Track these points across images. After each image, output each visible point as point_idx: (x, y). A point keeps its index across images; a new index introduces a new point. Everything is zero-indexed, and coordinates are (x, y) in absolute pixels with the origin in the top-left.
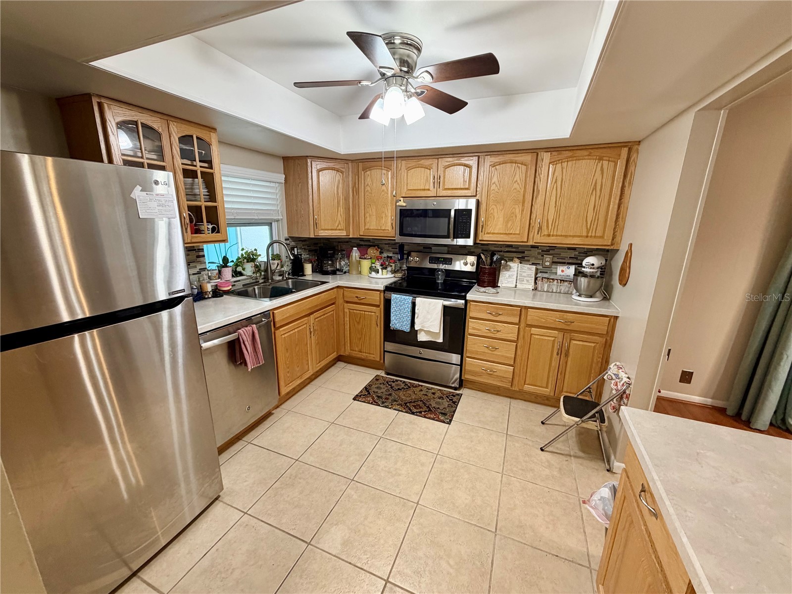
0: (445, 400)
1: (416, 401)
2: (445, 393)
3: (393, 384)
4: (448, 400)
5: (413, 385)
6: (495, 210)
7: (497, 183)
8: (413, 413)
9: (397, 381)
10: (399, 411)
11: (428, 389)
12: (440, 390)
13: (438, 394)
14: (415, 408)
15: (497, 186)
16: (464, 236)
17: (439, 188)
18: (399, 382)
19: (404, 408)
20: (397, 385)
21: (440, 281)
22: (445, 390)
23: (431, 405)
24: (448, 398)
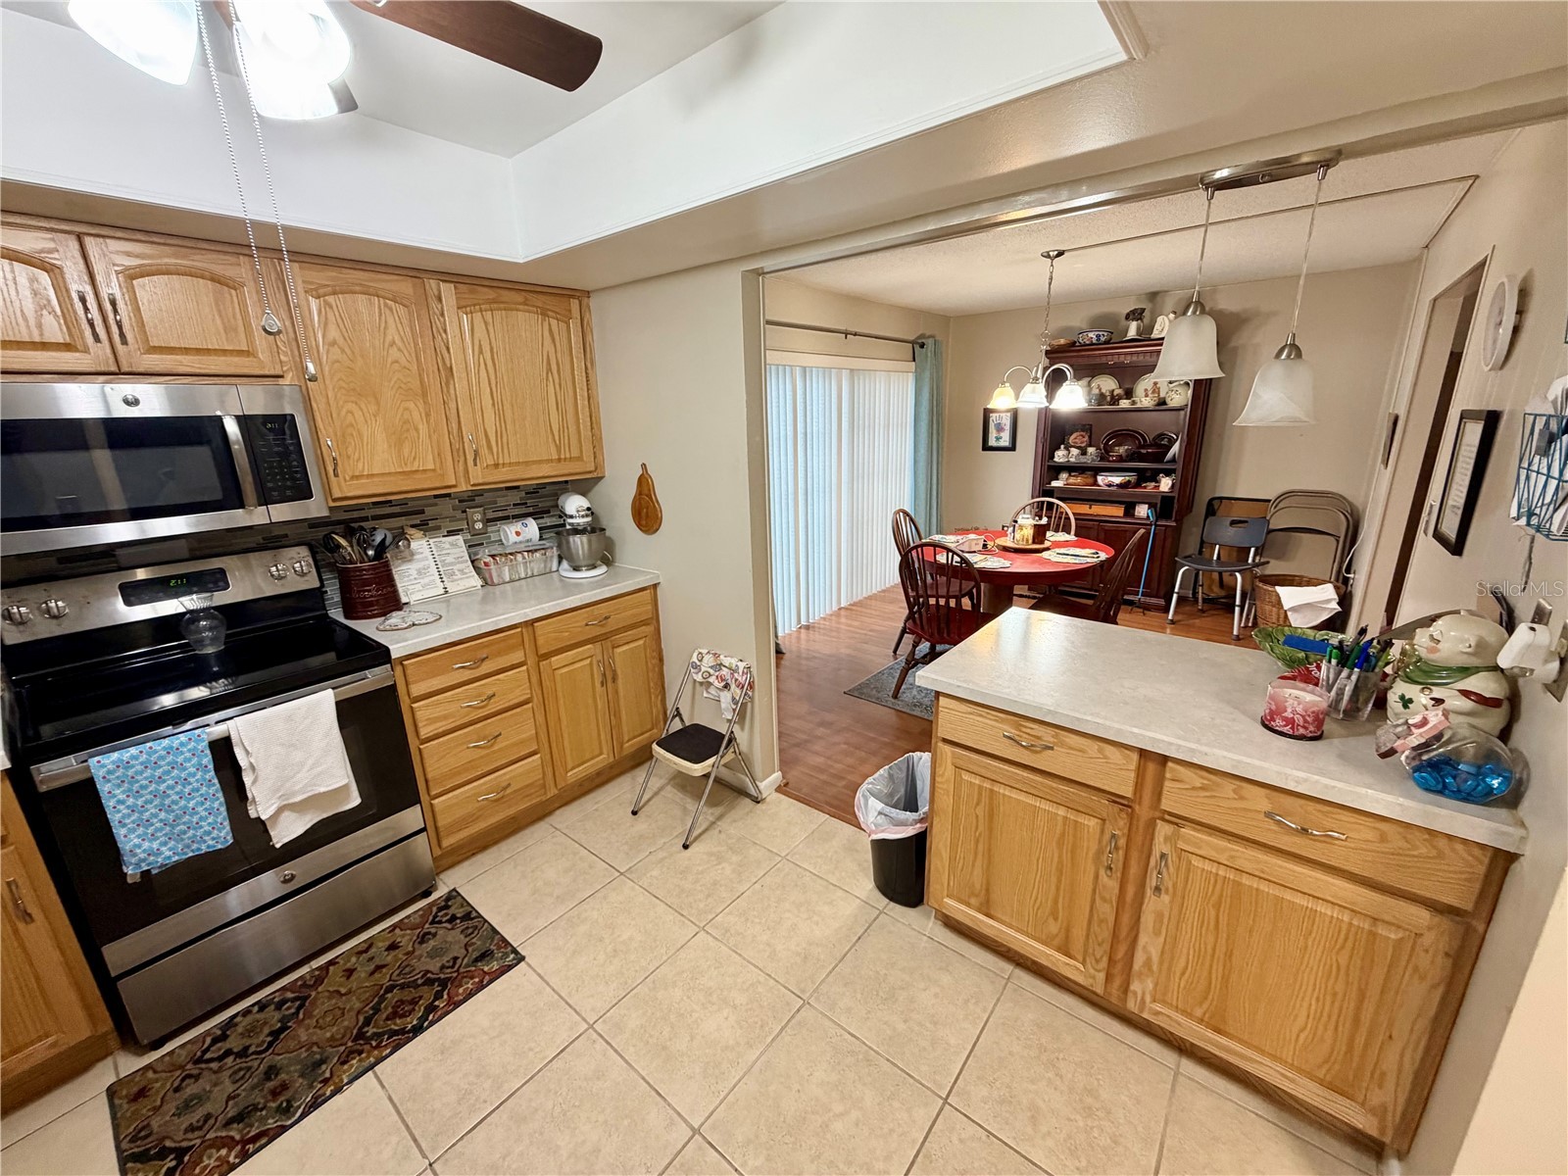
0: (441, 932)
1: (379, 1003)
2: (417, 920)
3: (234, 1043)
4: (449, 926)
5: (304, 985)
6: (358, 414)
7: (341, 341)
8: (418, 1030)
9: (231, 1023)
10: (371, 1067)
11: (360, 953)
12: (394, 927)
13: (405, 939)
14: (403, 1016)
15: (343, 351)
16: (288, 493)
17: (124, 341)
18: (243, 1023)
19: (378, 1047)
20: (250, 1032)
21: (210, 650)
22: (408, 917)
23: (428, 972)
24: (440, 922)
